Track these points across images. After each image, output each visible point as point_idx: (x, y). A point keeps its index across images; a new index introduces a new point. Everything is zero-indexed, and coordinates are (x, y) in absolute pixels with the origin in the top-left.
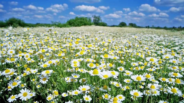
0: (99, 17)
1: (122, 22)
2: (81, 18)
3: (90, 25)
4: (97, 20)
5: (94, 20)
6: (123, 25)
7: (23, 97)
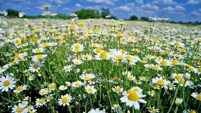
0: (108, 9)
1: (133, 16)
2: (88, 11)
3: (98, 18)
4: (105, 12)
5: (102, 13)
6: (134, 18)
7: (4, 86)
